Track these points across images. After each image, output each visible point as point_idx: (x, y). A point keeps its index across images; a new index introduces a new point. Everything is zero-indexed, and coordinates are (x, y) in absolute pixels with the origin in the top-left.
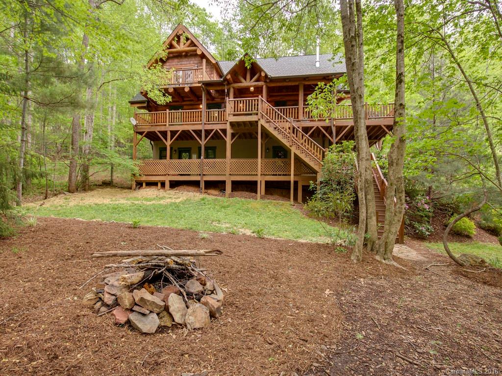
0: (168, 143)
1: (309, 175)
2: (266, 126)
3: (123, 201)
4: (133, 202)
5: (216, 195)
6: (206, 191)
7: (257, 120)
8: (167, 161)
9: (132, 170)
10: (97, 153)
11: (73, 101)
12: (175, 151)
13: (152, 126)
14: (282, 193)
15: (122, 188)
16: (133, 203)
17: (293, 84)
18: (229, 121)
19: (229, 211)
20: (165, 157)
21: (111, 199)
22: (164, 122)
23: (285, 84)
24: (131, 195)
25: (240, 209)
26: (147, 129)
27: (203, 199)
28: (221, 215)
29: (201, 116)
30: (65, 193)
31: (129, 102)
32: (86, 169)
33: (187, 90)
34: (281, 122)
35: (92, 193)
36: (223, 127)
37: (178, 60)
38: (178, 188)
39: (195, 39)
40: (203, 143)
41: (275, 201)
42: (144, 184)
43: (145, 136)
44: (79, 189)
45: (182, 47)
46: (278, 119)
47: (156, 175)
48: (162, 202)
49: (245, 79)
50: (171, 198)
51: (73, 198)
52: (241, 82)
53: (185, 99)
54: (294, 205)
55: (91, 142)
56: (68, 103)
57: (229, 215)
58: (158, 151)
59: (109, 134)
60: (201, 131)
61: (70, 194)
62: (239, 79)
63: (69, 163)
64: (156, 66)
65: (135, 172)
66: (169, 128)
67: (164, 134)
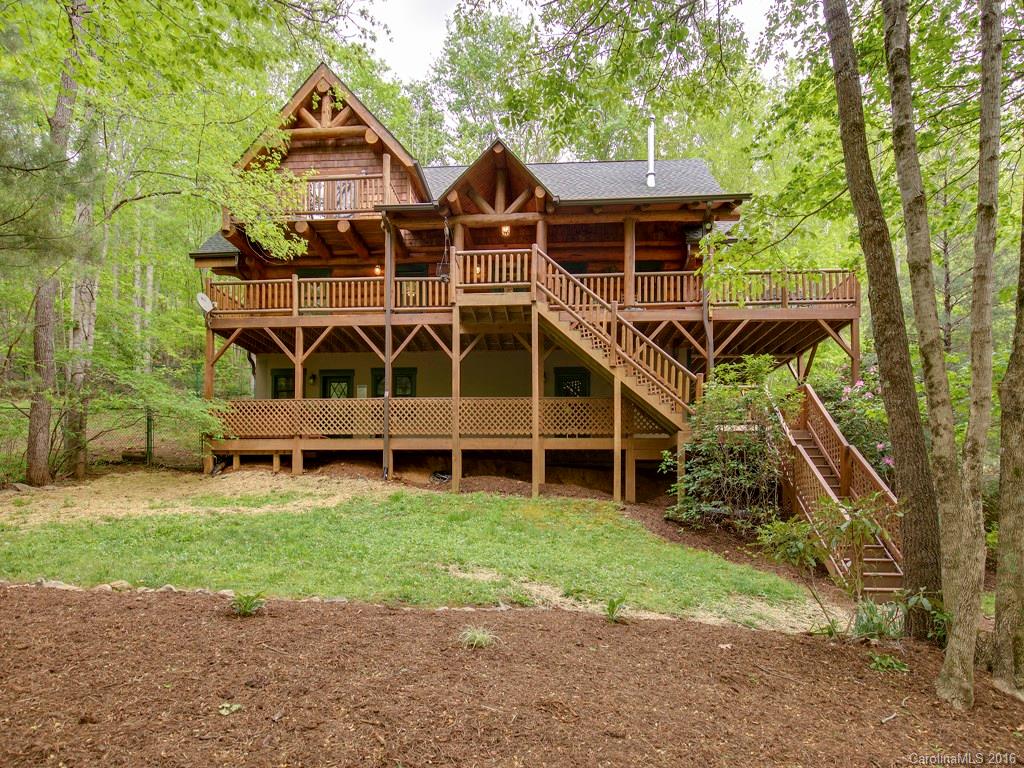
0: (299, 358)
1: (651, 436)
2: (552, 318)
3: (183, 508)
4: (213, 509)
5: (424, 486)
6: (398, 475)
7: (528, 302)
8: (298, 402)
9: (205, 425)
10: (108, 381)
11: (31, 233)
12: (314, 377)
13: (252, 314)
14: (584, 478)
15: (176, 469)
16: (213, 514)
17: (611, 219)
18: (458, 304)
19: (474, 528)
20: (291, 394)
21: (151, 500)
22: (285, 307)
23: (591, 219)
24: (202, 489)
25: (499, 524)
26: (240, 324)
27: (396, 498)
28: (455, 541)
29: (382, 295)
30: (19, 486)
31: (192, 256)
32: (76, 423)
33: (343, 228)
34: (588, 309)
35: (96, 485)
36: (440, 319)
37: (317, 158)
38: (327, 469)
39: (360, 107)
40: (388, 358)
41: (577, 500)
42: (236, 461)
43: (237, 341)
44: (58, 474)
45: (325, 125)
46: (581, 303)
47: (268, 438)
48: (290, 507)
49: (493, 205)
50: (310, 494)
51: (42, 502)
52: (483, 213)
53: (337, 252)
54: (624, 509)
55: (90, 353)
56: (18, 238)
57: (476, 540)
58: (270, 378)
59: (139, 335)
60: (381, 329)
61: (33, 490)
62: (477, 206)
63: (29, 406)
64: (265, 161)
65: (212, 428)
66: (299, 321)
67: (288, 334)
